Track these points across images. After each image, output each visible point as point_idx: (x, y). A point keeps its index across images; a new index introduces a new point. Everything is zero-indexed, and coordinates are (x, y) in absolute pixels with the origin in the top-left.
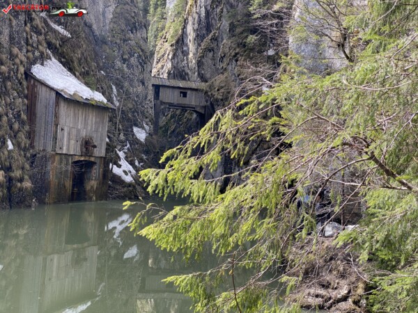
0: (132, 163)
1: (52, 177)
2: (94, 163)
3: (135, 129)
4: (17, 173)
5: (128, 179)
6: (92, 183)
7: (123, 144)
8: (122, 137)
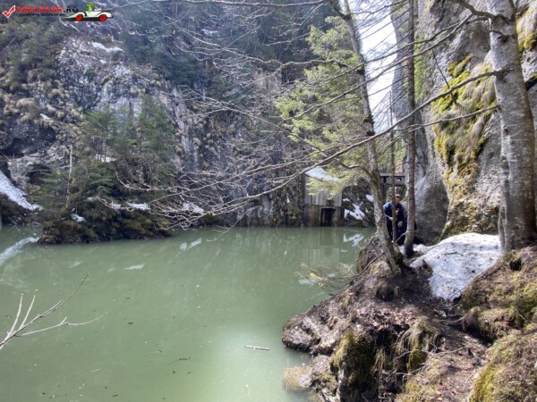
0: (363, 211)
1: (311, 215)
2: (334, 210)
3: (368, 196)
4: (289, 213)
5: (358, 218)
6: (335, 219)
7: (359, 202)
8: (358, 199)
